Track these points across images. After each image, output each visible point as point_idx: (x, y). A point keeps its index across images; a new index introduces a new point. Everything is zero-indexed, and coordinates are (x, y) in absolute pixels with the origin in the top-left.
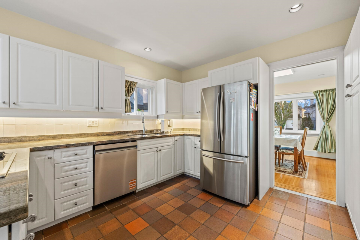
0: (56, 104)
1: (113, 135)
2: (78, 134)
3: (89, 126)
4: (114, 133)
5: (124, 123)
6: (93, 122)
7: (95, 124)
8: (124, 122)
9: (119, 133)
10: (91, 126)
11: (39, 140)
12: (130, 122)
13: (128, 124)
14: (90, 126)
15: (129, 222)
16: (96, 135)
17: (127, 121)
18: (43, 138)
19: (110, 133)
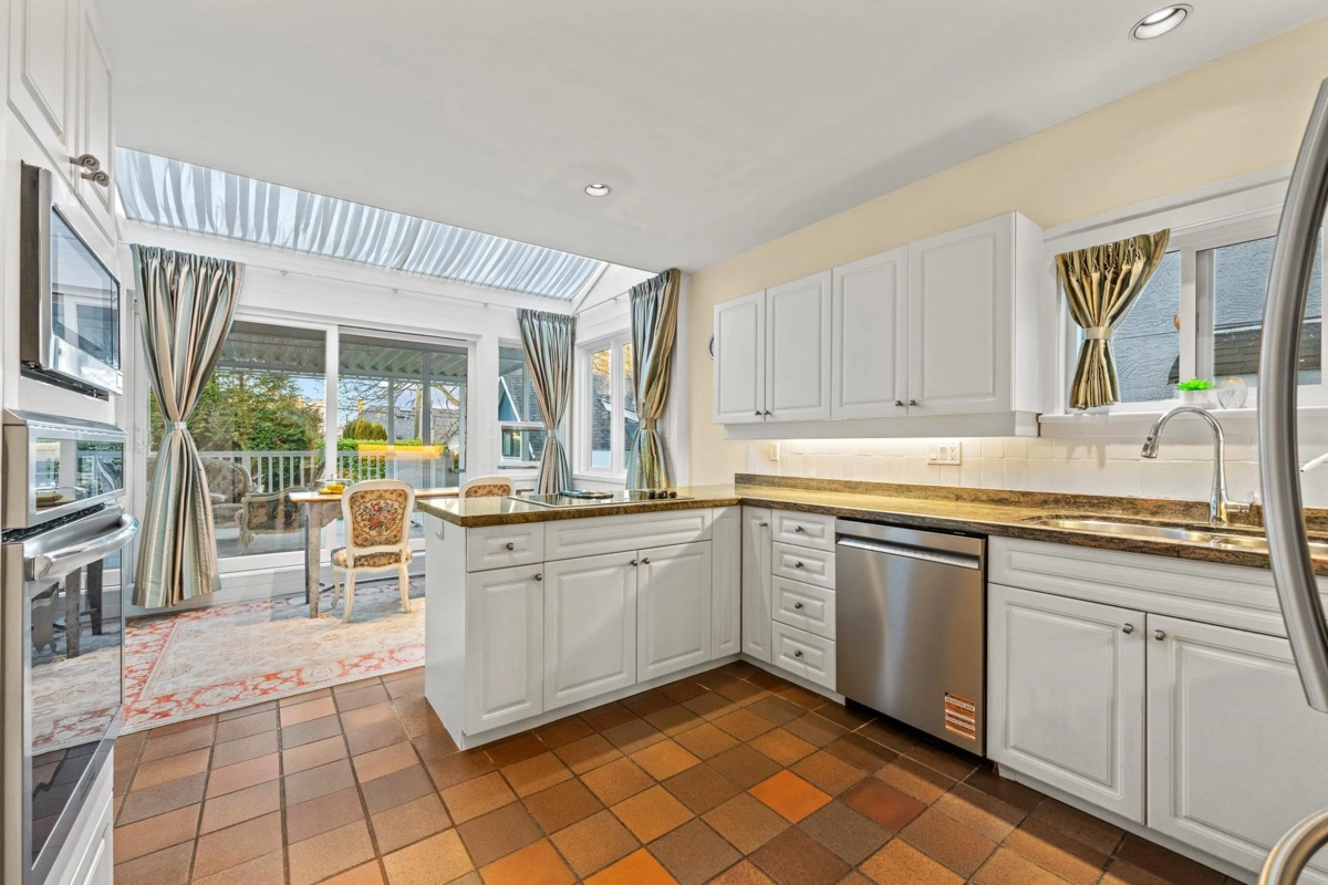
0: (820, 405)
1: (1016, 503)
2: (901, 486)
3: (932, 462)
4: (1022, 499)
5: (1075, 455)
6: (943, 450)
7: (949, 458)
8: (1080, 451)
9: (1046, 502)
10: (937, 462)
11: (831, 490)
12: (1112, 450)
13: (1102, 462)
14: (933, 464)
15: (805, 776)
16: (952, 496)
17: (1094, 449)
18: (836, 486)
19: (1004, 496)
